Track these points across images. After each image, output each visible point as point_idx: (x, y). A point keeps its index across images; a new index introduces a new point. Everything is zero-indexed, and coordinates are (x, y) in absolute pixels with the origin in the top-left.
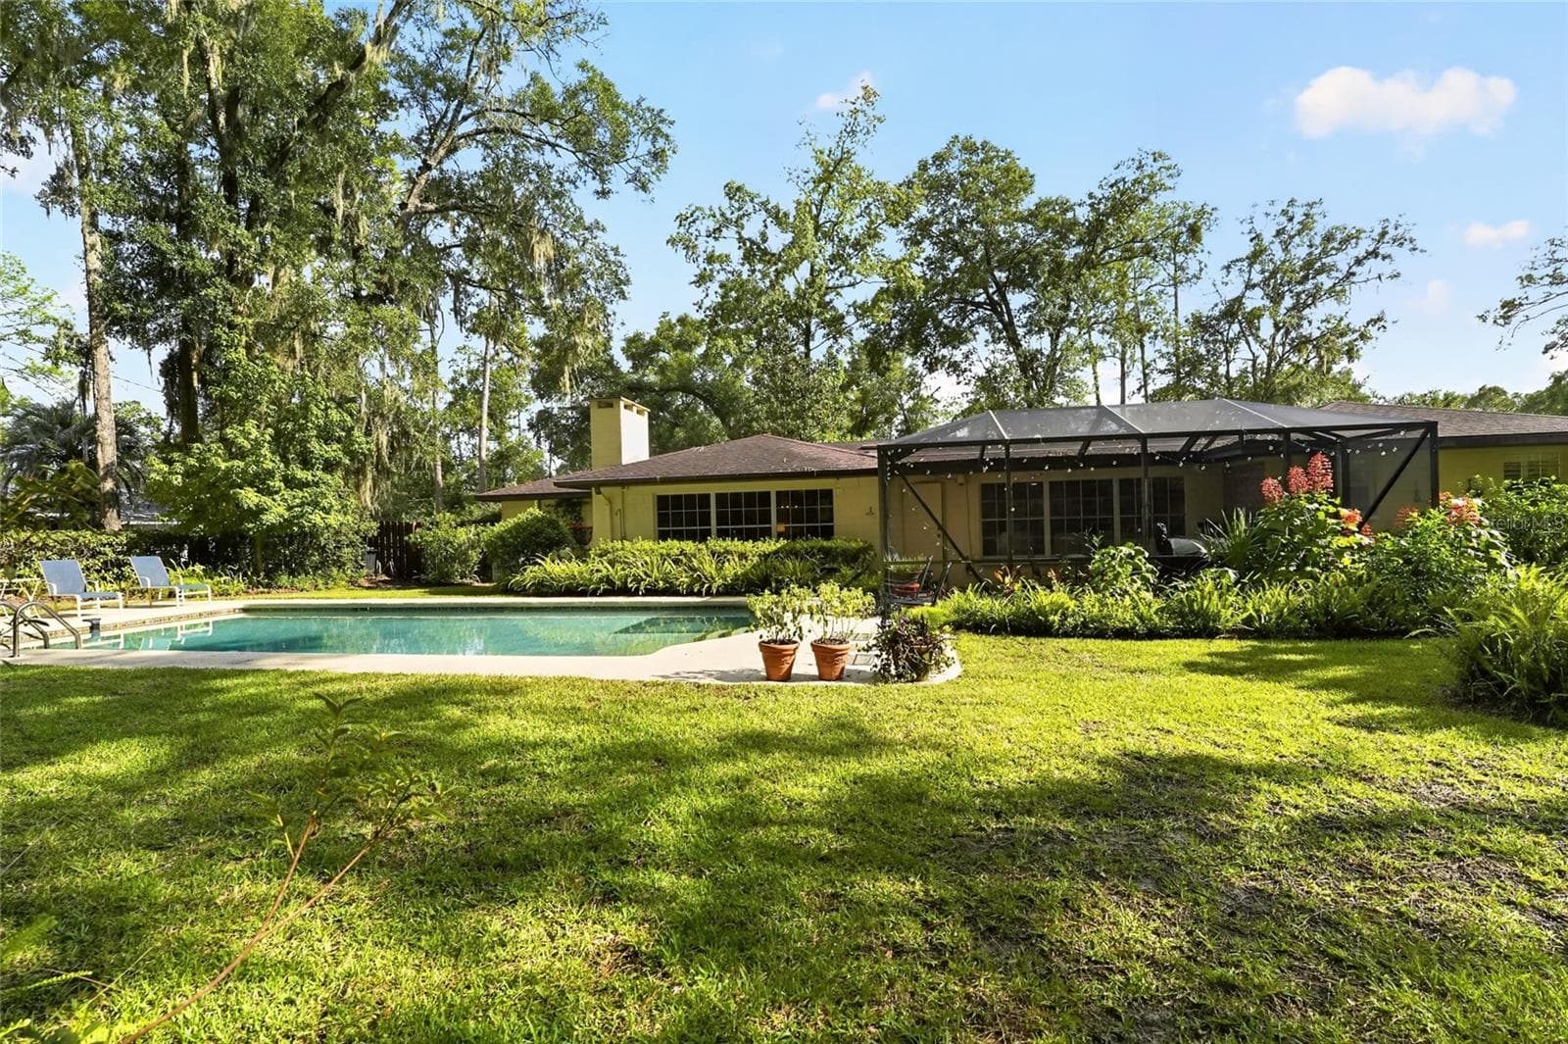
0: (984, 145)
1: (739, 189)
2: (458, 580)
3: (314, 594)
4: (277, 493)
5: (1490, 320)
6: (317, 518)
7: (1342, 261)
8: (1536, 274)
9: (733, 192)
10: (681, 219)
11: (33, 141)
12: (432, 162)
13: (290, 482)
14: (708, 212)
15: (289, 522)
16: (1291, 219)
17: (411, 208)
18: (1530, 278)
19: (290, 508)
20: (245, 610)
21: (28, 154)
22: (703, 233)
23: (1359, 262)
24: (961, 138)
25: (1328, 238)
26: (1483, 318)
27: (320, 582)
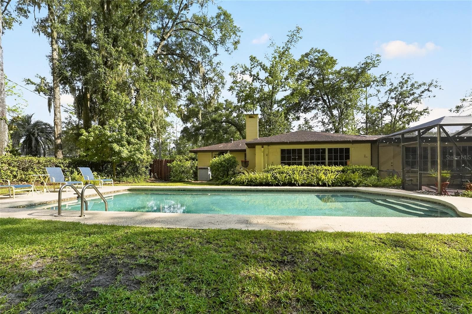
0: (323, 50)
1: (254, 58)
2: (186, 180)
3: (134, 184)
4: (124, 146)
5: (453, 111)
6: (139, 156)
7: (418, 92)
8: (466, 98)
9: (252, 59)
10: (233, 67)
11: (29, 12)
12: (166, 37)
13: (129, 143)
14: (241, 66)
15: (130, 157)
16: (403, 79)
17: (158, 52)
18: (464, 100)
19: (130, 152)
20: (129, 190)
21: (27, 17)
22: (239, 72)
23: (423, 92)
24: (314, 48)
25: (413, 85)
26: (451, 111)
27: (136, 180)
